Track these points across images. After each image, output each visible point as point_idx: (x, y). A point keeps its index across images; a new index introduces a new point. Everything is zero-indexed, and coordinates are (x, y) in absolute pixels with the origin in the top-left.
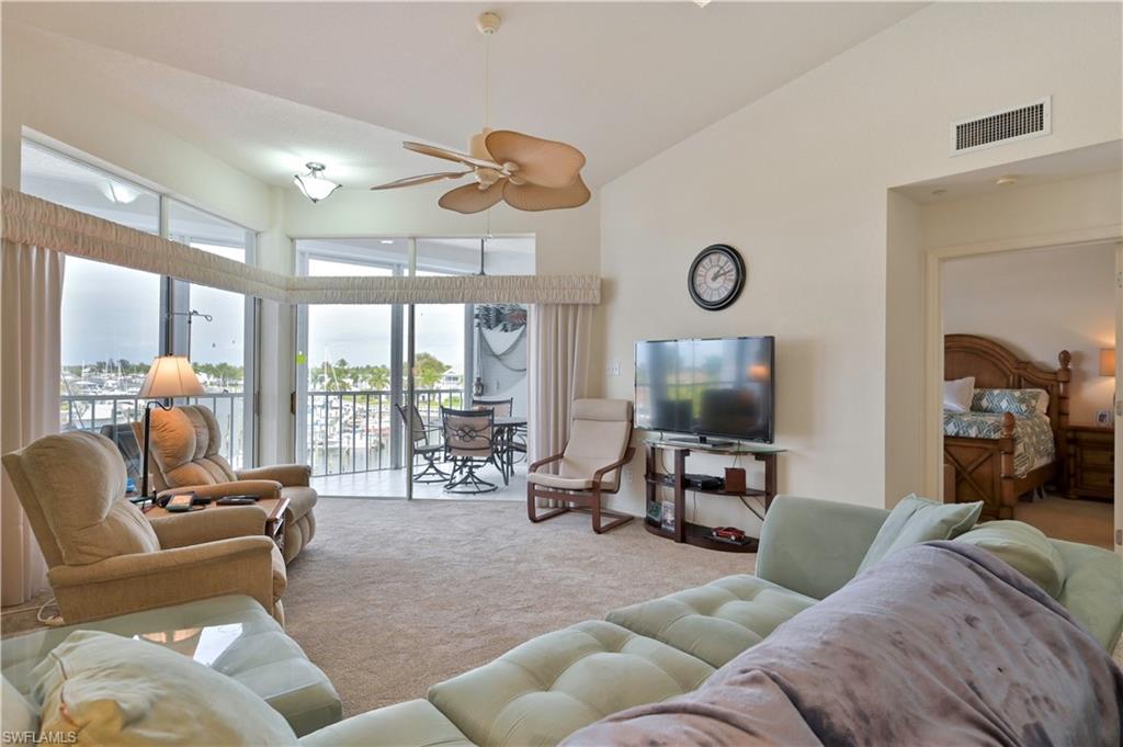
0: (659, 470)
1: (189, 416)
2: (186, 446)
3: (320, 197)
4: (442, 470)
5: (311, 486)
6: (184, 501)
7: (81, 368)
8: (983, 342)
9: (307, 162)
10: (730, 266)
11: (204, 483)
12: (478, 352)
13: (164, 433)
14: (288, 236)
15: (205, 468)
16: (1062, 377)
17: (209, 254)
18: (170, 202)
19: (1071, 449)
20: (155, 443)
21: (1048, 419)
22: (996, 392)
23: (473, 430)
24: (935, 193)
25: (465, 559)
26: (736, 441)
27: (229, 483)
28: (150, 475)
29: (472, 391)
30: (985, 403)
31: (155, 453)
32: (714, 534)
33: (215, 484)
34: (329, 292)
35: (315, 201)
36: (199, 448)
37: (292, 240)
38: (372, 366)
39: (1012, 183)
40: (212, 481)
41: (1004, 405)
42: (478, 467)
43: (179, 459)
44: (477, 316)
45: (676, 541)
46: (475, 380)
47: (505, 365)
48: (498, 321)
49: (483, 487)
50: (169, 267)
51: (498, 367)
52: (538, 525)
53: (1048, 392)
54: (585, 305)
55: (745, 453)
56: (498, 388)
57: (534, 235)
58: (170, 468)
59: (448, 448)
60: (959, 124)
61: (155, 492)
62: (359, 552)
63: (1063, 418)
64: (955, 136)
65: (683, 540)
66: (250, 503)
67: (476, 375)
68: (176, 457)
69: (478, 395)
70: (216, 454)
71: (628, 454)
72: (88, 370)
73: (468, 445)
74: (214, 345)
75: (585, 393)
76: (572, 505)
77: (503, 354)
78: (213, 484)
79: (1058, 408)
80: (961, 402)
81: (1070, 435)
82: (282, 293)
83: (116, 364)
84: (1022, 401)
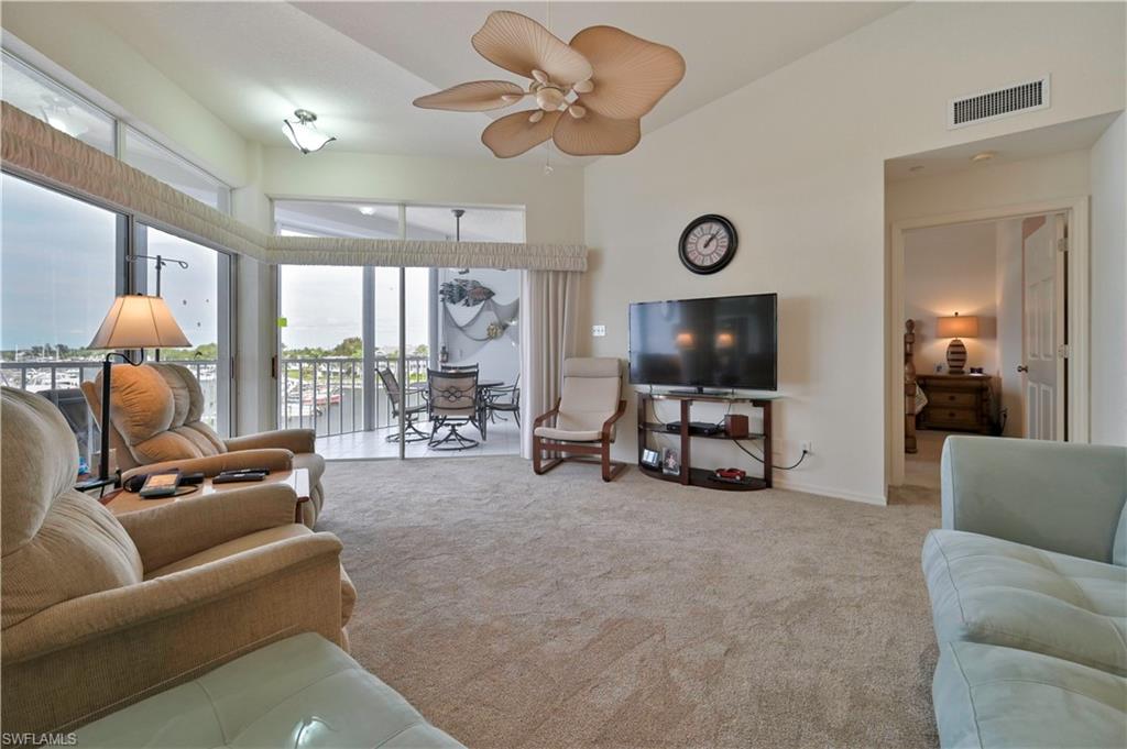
0: (651, 420)
1: (163, 375)
2: (162, 412)
3: (311, 148)
4: (420, 430)
5: (316, 452)
6: (169, 481)
7: (13, 352)
9: (296, 109)
10: (723, 232)
11: (189, 457)
12: (442, 323)
13: (131, 396)
14: (267, 196)
15: (188, 438)
16: (909, 339)
17: (182, 195)
18: (128, 129)
20: (118, 408)
23: (458, 390)
24: (913, 169)
25: (500, 519)
26: (730, 390)
27: (218, 455)
28: (112, 451)
29: (438, 358)
31: (117, 422)
32: (718, 475)
33: (203, 457)
34: (317, 253)
35: (305, 151)
36: (178, 413)
37: (271, 200)
38: (310, 348)
39: (988, 158)
40: (200, 453)
42: (460, 425)
43: (154, 427)
44: (442, 292)
45: (683, 484)
46: (440, 349)
47: (467, 336)
48: (461, 297)
49: (467, 444)
50: (130, 199)
51: (461, 337)
52: (544, 477)
54: (574, 272)
55: (743, 400)
56: (461, 355)
57: (524, 207)
58: (139, 439)
59: (431, 407)
60: (958, 100)
61: (119, 472)
62: (377, 521)
64: (953, 112)
65: (690, 483)
66: (260, 479)
67: (441, 345)
68: (148, 425)
69: (443, 361)
70: (199, 419)
71: (622, 406)
72: (21, 354)
73: (453, 405)
74: (185, 302)
75: (574, 352)
76: (564, 455)
77: (467, 325)
78: (200, 457)
82: (263, 251)
83: (54, 349)
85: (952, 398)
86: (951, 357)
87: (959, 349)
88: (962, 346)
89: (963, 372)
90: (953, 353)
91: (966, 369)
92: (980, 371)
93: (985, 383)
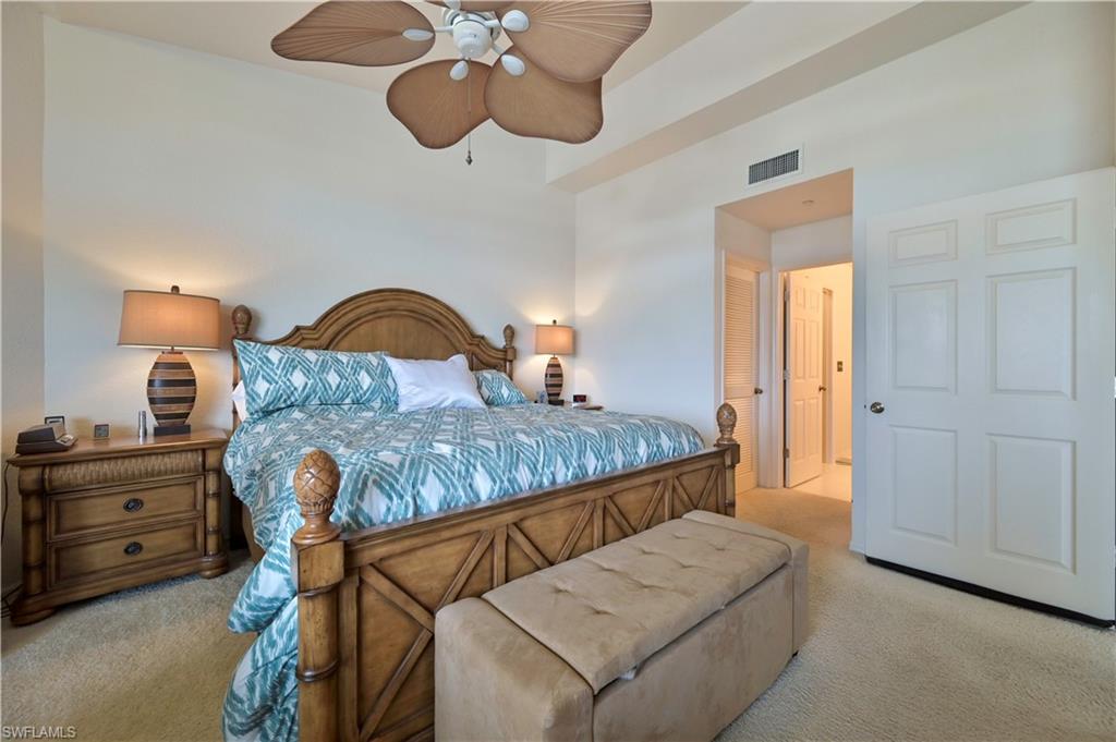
92: (583, 399)
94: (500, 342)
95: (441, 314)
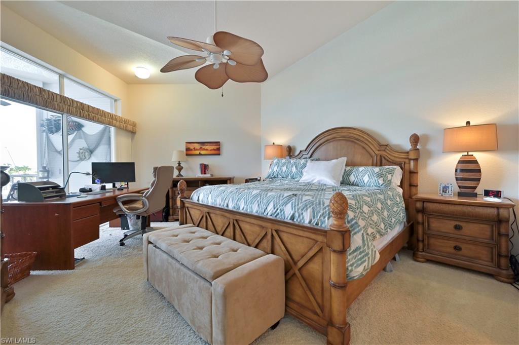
8: (355, 132)
16: (412, 156)
19: (420, 217)
21: (401, 191)
22: (361, 169)
30: (352, 178)
41: (366, 179)
53: (402, 168)
63: (413, 189)
79: (409, 182)
80: (334, 177)
81: (419, 205)
84: (380, 175)
85: (457, 228)
86: (461, 175)
87: (471, 167)
88: (476, 162)
89: (475, 195)
90: (463, 171)
91: (480, 190)
92: (498, 194)
93: (503, 212)
94: (408, 146)
95: (359, 136)
